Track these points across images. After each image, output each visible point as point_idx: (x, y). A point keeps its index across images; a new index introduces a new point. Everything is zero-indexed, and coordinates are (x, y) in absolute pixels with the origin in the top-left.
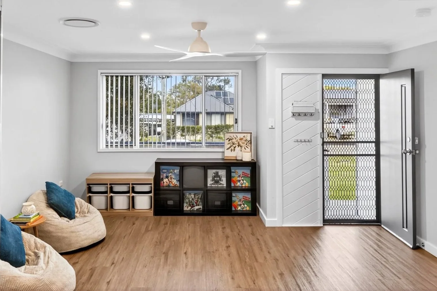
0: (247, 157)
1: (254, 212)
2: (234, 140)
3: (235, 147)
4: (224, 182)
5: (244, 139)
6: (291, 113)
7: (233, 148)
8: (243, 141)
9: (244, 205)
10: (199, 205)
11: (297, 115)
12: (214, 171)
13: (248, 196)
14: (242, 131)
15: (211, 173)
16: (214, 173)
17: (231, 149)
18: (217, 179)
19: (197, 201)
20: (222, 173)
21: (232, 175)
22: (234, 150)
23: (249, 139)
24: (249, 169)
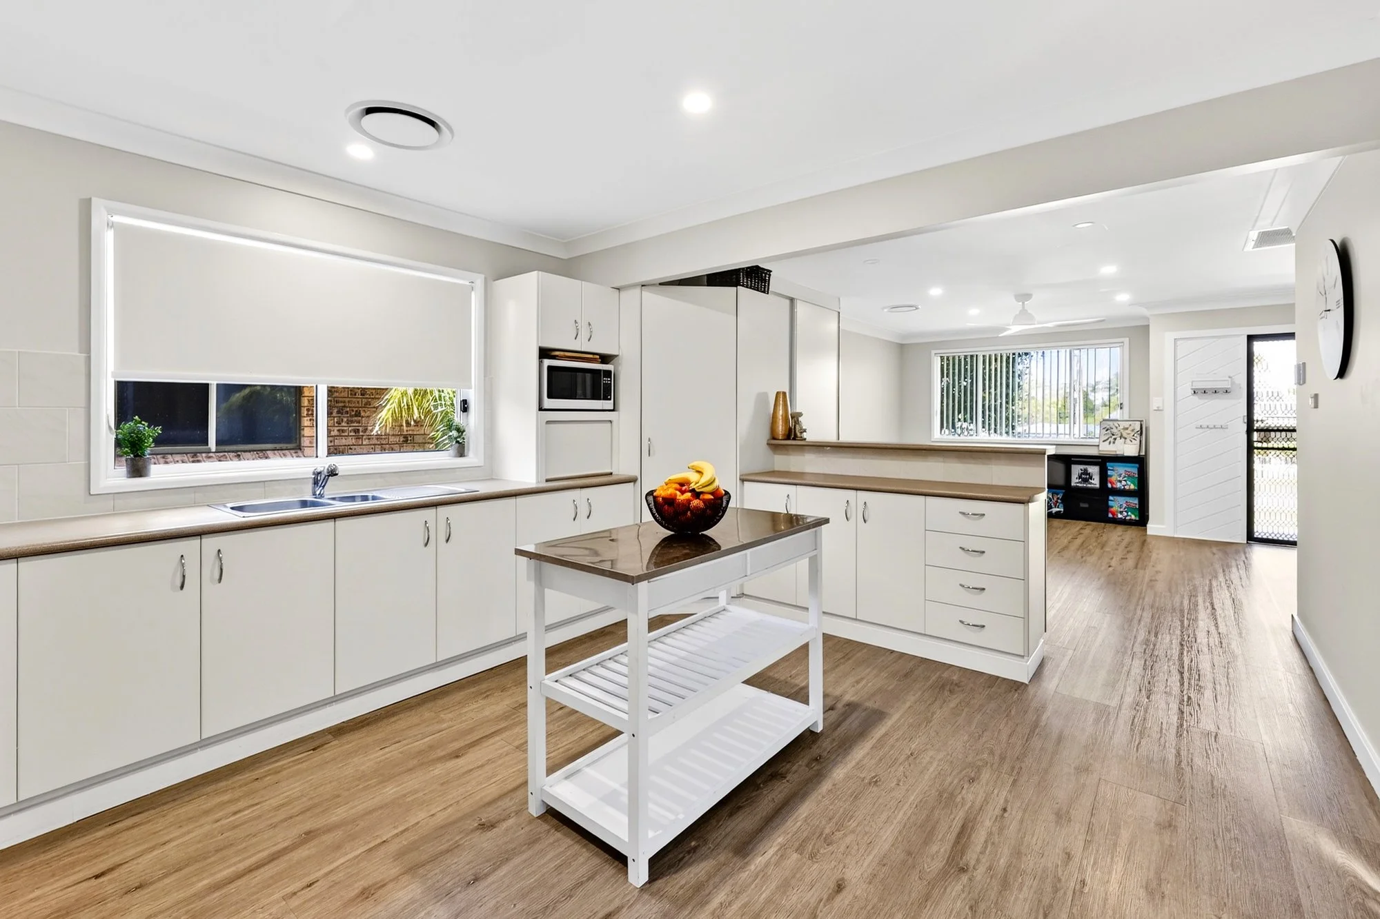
0: (1130, 450)
1: (1143, 520)
2: (1114, 430)
3: (1115, 439)
4: (1095, 482)
5: (1131, 428)
6: (1190, 390)
7: (1112, 440)
8: (1128, 431)
9: (1127, 513)
10: (1058, 507)
11: (1199, 392)
12: (1083, 467)
13: (1135, 501)
14: (1129, 417)
15: (1076, 470)
16: (1082, 470)
17: (1108, 441)
18: (1086, 476)
19: (1057, 502)
20: (1094, 470)
21: (1109, 473)
22: (1114, 443)
23: (1138, 428)
24: (1136, 467)
